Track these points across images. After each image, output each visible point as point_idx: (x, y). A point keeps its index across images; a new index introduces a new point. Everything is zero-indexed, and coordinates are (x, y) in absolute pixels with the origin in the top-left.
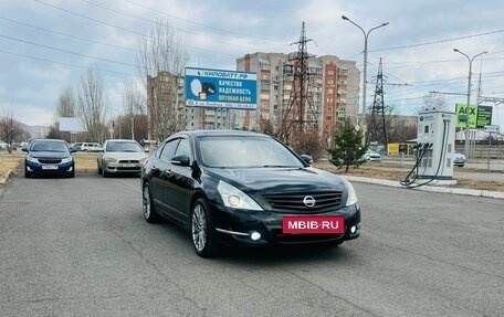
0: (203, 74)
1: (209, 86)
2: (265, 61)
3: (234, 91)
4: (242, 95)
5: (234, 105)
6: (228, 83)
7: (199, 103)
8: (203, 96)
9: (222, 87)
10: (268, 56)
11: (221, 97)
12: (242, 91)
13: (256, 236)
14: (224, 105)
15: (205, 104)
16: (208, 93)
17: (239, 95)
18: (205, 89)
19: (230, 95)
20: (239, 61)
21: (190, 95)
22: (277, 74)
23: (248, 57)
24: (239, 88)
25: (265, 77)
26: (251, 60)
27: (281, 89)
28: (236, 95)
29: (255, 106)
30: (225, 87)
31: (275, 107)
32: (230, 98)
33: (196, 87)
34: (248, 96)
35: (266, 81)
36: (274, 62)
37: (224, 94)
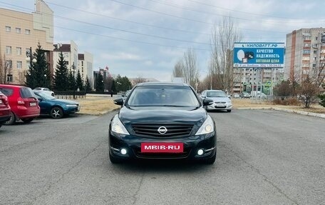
0: (245, 46)
1: (250, 54)
2: (307, 34)
3: (267, 56)
4: (273, 58)
5: (267, 65)
6: (263, 51)
7: (242, 65)
8: (245, 60)
9: (259, 54)
10: (310, 31)
11: (257, 61)
12: (272, 56)
13: (124, 151)
14: (259, 65)
15: (246, 65)
16: (249, 58)
17: (271, 59)
18: (247, 56)
19: (264, 59)
20: (288, 36)
21: (237, 60)
22: (316, 42)
23: (294, 33)
24: (271, 53)
25: (307, 45)
26: (297, 35)
27: (319, 52)
28: (268, 58)
29: (282, 65)
30: (261, 53)
31: (314, 65)
32: (265, 61)
33: (241, 55)
34: (277, 58)
35: (307, 48)
36: (314, 34)
37: (260, 58)
